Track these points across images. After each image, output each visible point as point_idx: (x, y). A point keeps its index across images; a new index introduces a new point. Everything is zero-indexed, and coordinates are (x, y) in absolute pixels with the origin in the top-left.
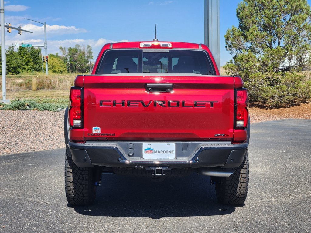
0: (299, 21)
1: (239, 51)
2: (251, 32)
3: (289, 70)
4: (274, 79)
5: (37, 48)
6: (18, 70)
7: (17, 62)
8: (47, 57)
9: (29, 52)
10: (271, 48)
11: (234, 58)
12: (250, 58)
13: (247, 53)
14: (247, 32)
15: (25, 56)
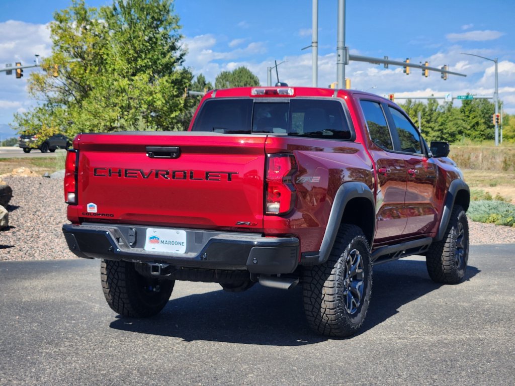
7: (457, 124)
8: (498, 116)
9: (479, 108)
15: (471, 115)
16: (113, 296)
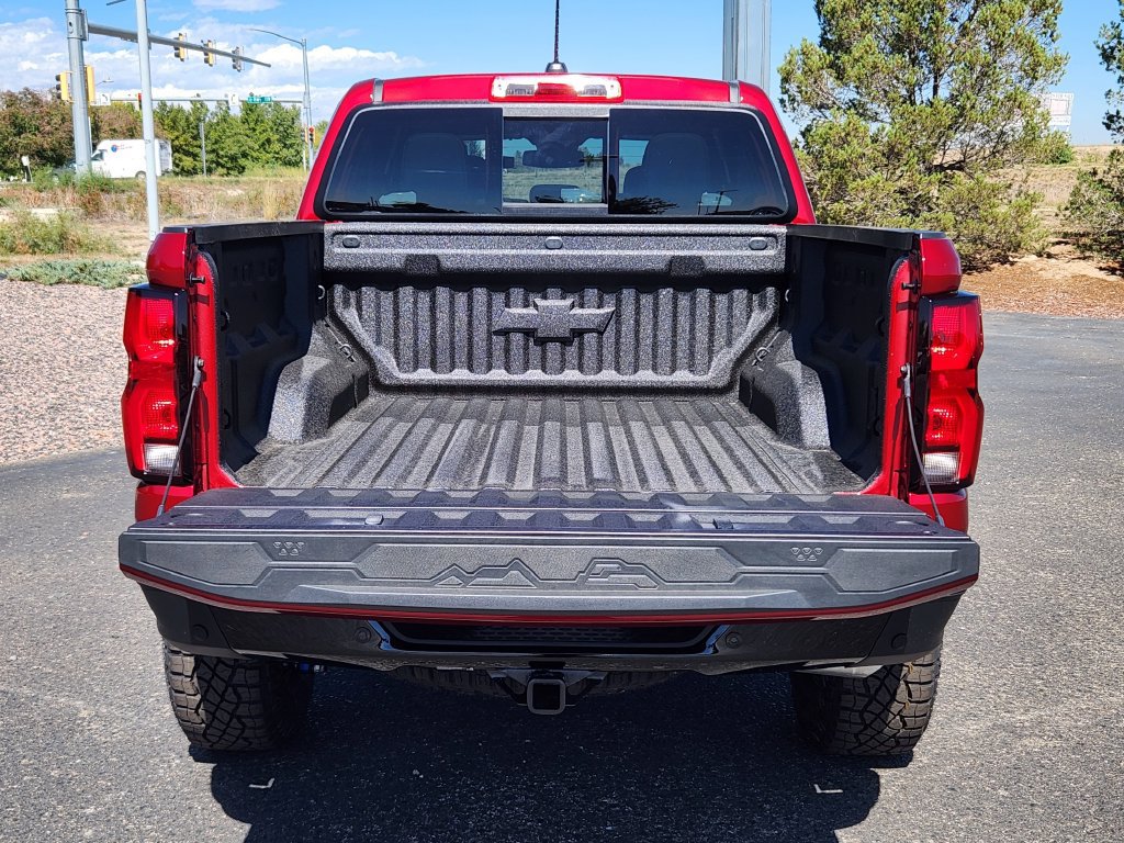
0: (1001, 21)
1: (820, 114)
2: (857, 55)
3: (961, 169)
4: (920, 196)
5: (288, 106)
6: (242, 161)
7: (239, 142)
8: (311, 130)
9: (269, 117)
10: (913, 103)
11: (803, 134)
12: (852, 134)
13: (843, 120)
14: (845, 57)
15: (258, 128)
16: (211, 714)
